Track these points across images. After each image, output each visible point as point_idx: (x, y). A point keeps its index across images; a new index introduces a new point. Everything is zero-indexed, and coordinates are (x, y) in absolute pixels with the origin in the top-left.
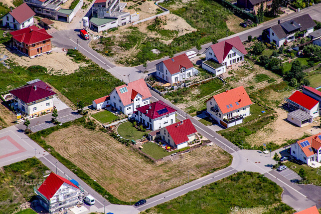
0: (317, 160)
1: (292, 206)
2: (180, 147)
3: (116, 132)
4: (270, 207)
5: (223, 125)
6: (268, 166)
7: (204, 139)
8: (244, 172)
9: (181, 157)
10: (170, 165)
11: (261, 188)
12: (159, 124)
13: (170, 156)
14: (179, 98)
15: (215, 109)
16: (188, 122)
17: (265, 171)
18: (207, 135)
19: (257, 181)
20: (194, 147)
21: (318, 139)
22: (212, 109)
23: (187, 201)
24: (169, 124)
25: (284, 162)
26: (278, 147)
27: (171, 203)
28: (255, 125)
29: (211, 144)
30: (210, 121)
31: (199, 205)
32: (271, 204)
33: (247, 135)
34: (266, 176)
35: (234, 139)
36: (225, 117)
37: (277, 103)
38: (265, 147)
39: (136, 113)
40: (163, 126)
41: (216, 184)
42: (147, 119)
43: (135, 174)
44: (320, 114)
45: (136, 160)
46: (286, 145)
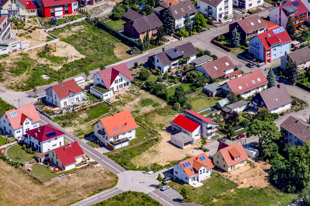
0: (198, 180)
2: (68, 168)
3: (6, 155)
5: (110, 147)
6: (152, 186)
7: (92, 160)
8: (129, 192)
9: (69, 178)
10: (58, 186)
12: (48, 146)
13: (58, 178)
14: (68, 121)
15: (102, 132)
16: (75, 144)
17: (148, 191)
18: (94, 157)
19: (141, 201)
20: (81, 168)
21: (198, 160)
22: (99, 132)
24: (58, 146)
25: (167, 182)
26: (161, 168)
28: (140, 147)
29: (98, 165)
30: (97, 144)
33: (133, 156)
34: (150, 196)
35: (120, 160)
36: (112, 140)
37: (161, 126)
38: (149, 168)
39: (26, 136)
40: (52, 148)
41: (102, 203)
42: (36, 142)
43: (24, 195)
44: (202, 136)
45: (24, 180)
46: (169, 166)
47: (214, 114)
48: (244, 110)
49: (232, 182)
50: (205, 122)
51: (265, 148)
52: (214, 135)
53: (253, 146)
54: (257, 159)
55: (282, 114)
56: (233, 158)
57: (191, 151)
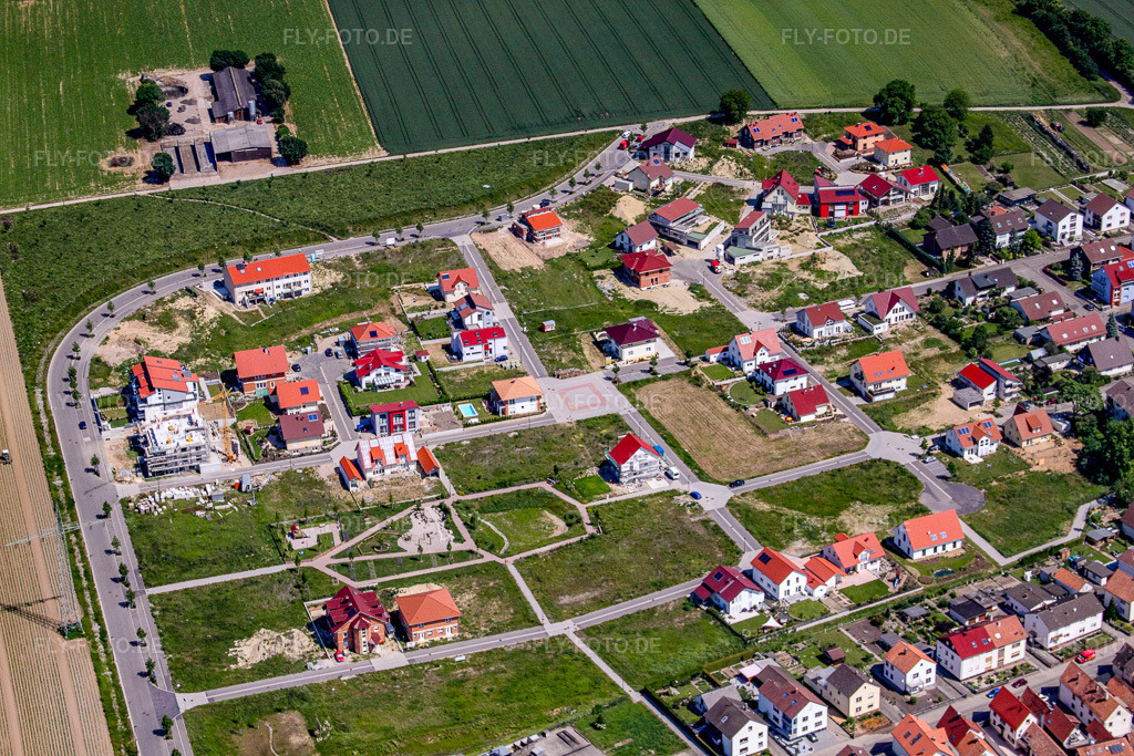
0: (977, 454)
1: (930, 508)
2: (804, 419)
3: (728, 393)
4: (901, 506)
5: (868, 398)
6: (913, 454)
7: (839, 412)
8: (880, 460)
9: (803, 432)
10: (786, 441)
11: (896, 481)
12: (783, 387)
13: (789, 430)
14: (819, 357)
15: (860, 376)
16: (819, 389)
17: (906, 460)
18: (843, 409)
19: (894, 472)
20: (823, 421)
21: (981, 427)
22: (856, 376)
23: (796, 488)
24: (798, 388)
25: (934, 452)
26: (932, 432)
27: (775, 488)
28: (910, 401)
29: (846, 420)
30: (852, 391)
31: (812, 494)
32: (904, 502)
33: (896, 413)
34: (906, 467)
35: (877, 416)
36: (872, 388)
37: (945, 377)
38: (913, 431)
39: (757, 371)
40: (789, 390)
41: (839, 470)
42: (769, 380)
43: (739, 448)
44: (997, 395)
45: (745, 430)
46: (942, 431)
47: (1021, 369)
48: (1066, 367)
49: (1025, 462)
50: (1003, 377)
51: (1079, 420)
52: (1014, 396)
53: (1064, 416)
54: (1065, 436)
55: (1117, 378)
56: (1031, 430)
57: (976, 413)
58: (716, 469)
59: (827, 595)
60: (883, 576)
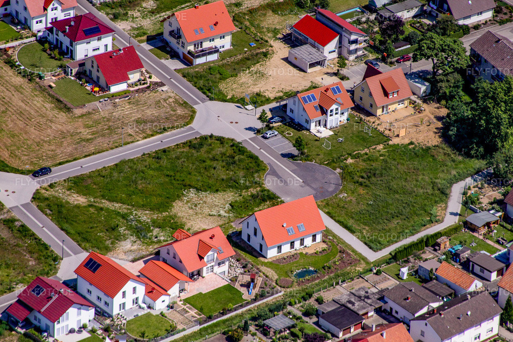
0: (325, 126)
1: (278, 194)
2: (114, 89)
3: (16, 57)
4: (244, 193)
5: (187, 60)
6: (250, 129)
7: (155, 79)
8: (211, 136)
9: (115, 105)
10: (96, 117)
11: (234, 163)
12: (84, 50)
13: (97, 103)
14: (122, 11)
15: (177, 34)
16: (130, 51)
17: (242, 136)
18: (159, 74)
19: (230, 152)
20: (137, 91)
21: (329, 93)
22: (172, 33)
23: (116, 174)
24: (102, 51)
25: (275, 125)
26: (268, 101)
27: (90, 176)
28: (237, 63)
29: (165, 88)
30: (168, 53)
31: (135, 182)
32: (247, 188)
33: (223, 78)
34: (244, 145)
35: (201, 83)
36: (191, 48)
37: (275, 32)
38: (248, 100)
39: (50, 30)
40: (91, 54)
41: (164, 151)
42: (66, 41)
43: (39, 127)
44: (340, 54)
45: (41, 103)
46: (281, 98)
47: (364, 19)
48: (414, 17)
49: (382, 134)
50: (347, 31)
51: (442, 81)
52: (360, 53)
53: (421, 76)
54: (426, 99)
55: (477, 27)
56: (386, 94)
57: (320, 77)
58: (13, 154)
59: (171, 307)
60: (234, 280)
